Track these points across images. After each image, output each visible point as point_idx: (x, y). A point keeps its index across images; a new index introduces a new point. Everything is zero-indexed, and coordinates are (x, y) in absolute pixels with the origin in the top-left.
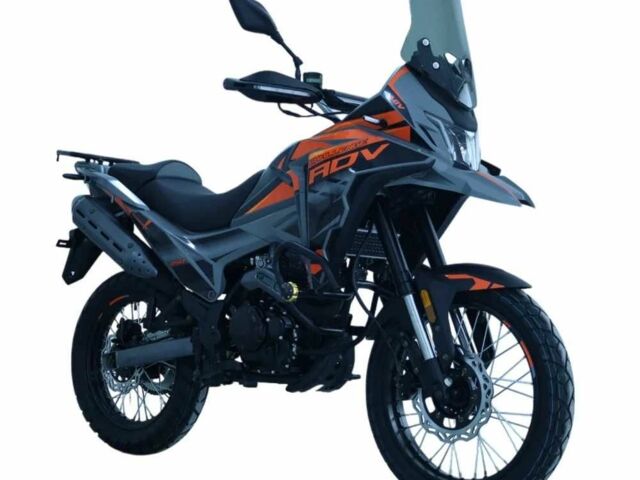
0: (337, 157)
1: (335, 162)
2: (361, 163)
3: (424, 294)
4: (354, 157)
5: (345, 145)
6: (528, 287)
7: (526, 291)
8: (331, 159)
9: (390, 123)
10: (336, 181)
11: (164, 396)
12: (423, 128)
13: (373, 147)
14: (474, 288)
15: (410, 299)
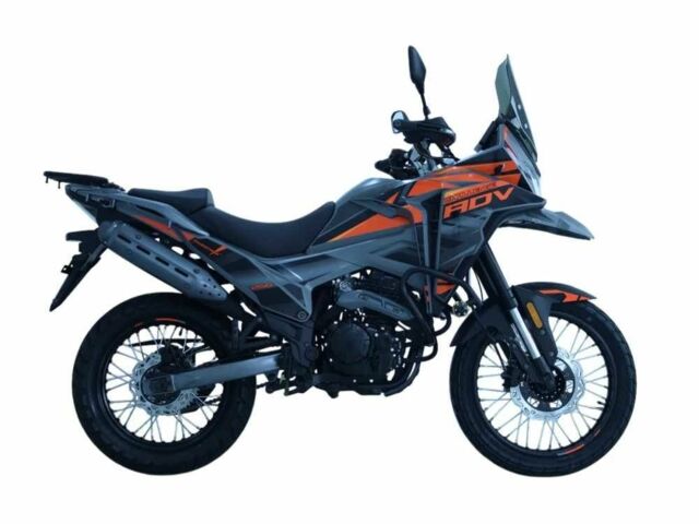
0: (475, 196)
1: (473, 201)
2: (495, 202)
3: (530, 307)
4: (489, 198)
5: (478, 186)
6: (594, 298)
7: (592, 301)
8: (469, 198)
9: (503, 170)
10: (475, 216)
11: (212, 407)
12: (527, 175)
13: (503, 190)
14: (566, 300)
15: (516, 312)
